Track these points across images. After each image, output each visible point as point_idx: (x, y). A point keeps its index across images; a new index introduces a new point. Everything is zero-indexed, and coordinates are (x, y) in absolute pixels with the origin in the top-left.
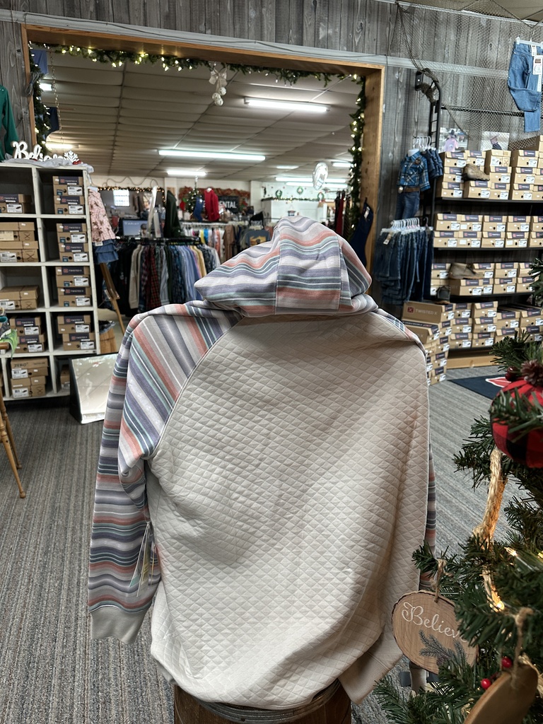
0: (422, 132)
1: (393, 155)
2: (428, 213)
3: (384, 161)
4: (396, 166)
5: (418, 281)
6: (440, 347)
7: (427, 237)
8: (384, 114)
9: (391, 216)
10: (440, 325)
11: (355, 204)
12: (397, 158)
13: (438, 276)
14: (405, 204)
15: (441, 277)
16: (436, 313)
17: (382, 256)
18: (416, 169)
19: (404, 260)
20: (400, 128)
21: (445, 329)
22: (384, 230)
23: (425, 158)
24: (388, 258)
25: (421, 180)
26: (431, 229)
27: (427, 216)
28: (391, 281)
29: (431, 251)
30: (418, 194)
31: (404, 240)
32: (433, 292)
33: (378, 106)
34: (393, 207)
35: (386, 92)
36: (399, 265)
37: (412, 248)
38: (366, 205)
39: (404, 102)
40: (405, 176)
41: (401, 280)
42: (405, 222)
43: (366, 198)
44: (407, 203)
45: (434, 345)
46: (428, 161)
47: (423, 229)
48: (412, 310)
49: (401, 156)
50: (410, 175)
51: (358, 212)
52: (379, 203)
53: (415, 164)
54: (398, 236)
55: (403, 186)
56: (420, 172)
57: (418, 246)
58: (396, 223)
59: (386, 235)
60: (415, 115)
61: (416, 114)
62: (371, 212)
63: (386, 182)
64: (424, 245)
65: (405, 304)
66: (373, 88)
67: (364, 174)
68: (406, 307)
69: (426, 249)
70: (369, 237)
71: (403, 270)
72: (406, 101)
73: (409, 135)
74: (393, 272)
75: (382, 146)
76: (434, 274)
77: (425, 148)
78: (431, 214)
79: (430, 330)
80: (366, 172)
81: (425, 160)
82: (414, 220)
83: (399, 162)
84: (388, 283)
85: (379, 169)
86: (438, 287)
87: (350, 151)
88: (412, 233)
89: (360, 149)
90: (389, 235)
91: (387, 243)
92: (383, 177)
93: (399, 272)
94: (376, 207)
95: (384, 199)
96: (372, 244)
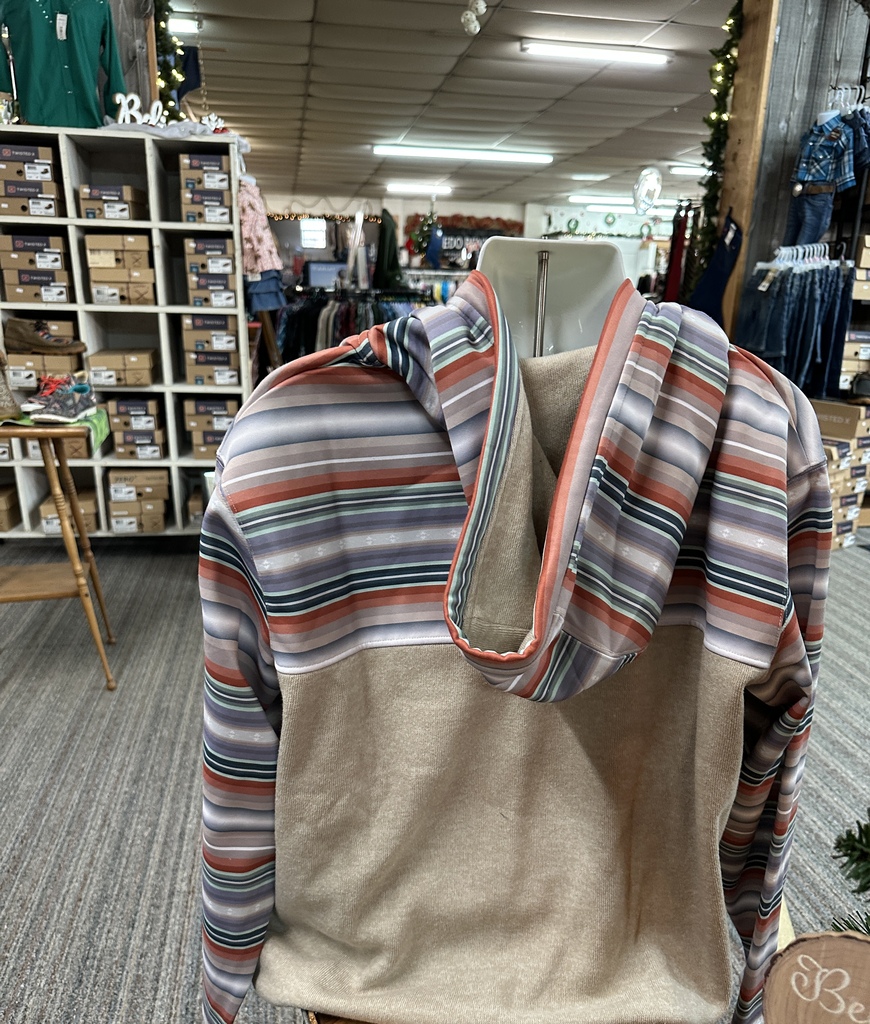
0: (847, 81)
1: (788, 125)
2: (846, 235)
3: (770, 137)
4: (791, 147)
5: (819, 360)
6: (849, 484)
7: (841, 280)
8: (776, 46)
9: (775, 242)
10: (853, 443)
11: (709, 220)
12: (795, 131)
13: (856, 354)
14: (804, 217)
15: (861, 357)
16: (847, 421)
17: (754, 313)
18: (830, 149)
19: (795, 320)
20: (806, 72)
21: (862, 450)
22: (760, 265)
23: (851, 126)
24: (765, 316)
25: (838, 171)
26: (850, 264)
27: (845, 240)
29: (847, 306)
30: (830, 198)
31: (797, 282)
32: (844, 383)
33: (766, 30)
34: (781, 225)
35: (784, 4)
36: (784, 330)
37: (812, 299)
38: (730, 220)
39: (816, 21)
40: (807, 163)
41: (786, 358)
42: (801, 251)
43: (731, 209)
44: (809, 215)
45: (839, 478)
46: (856, 133)
47: (836, 264)
49: (803, 127)
50: (818, 161)
51: (713, 234)
52: (754, 216)
53: (831, 139)
54: (785, 276)
55: (803, 183)
56: (838, 155)
57: (822, 296)
58: (784, 251)
59: (763, 274)
60: (836, 48)
61: (839, 45)
62: (738, 232)
63: (771, 177)
64: (835, 294)
67: (729, 164)
69: (838, 302)
70: (731, 279)
71: (792, 339)
72: (820, 19)
73: (822, 86)
74: (773, 343)
75: (768, 108)
76: (849, 349)
77: (851, 108)
78: (852, 237)
79: (834, 450)
80: (734, 160)
81: (849, 131)
82: (819, 247)
83: (798, 139)
85: (758, 153)
86: (855, 374)
87: (707, 122)
88: (813, 271)
89: (725, 117)
90: (770, 274)
91: (764, 289)
92: (766, 168)
93: (784, 343)
94: (748, 223)
95: (765, 209)
96: (737, 292)
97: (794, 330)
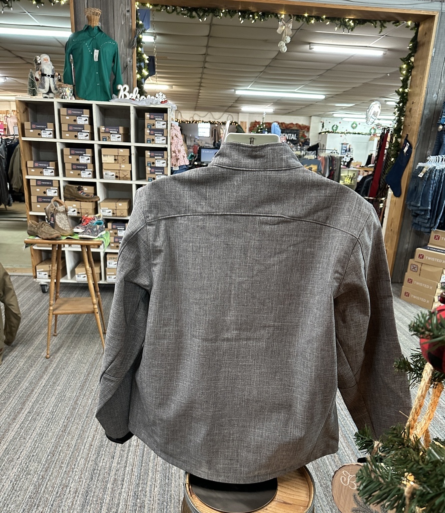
1: (438, 96)
3: (428, 101)
4: (439, 106)
8: (433, 58)
9: (429, 152)
11: (397, 140)
12: (441, 99)
14: (443, 142)
17: (416, 187)
22: (420, 164)
24: (421, 189)
28: (422, 210)
31: (437, 174)
33: (428, 50)
34: (432, 144)
35: (437, 38)
36: (430, 197)
38: (407, 140)
41: (430, 210)
42: (441, 158)
43: (407, 135)
48: (439, 238)
51: (398, 147)
52: (418, 139)
54: (431, 171)
55: (443, 125)
58: (432, 158)
59: (421, 169)
62: (410, 147)
63: (428, 121)
65: (432, 232)
66: (426, 33)
67: (407, 113)
68: (433, 234)
70: (406, 169)
71: (434, 201)
74: (424, 202)
75: (427, 88)
80: (410, 111)
83: (442, 102)
84: (418, 212)
85: (422, 108)
87: (398, 92)
89: (406, 90)
90: (424, 169)
91: (421, 177)
92: (425, 116)
93: (430, 203)
94: (416, 142)
95: (424, 136)
96: (408, 176)
97: (435, 197)
